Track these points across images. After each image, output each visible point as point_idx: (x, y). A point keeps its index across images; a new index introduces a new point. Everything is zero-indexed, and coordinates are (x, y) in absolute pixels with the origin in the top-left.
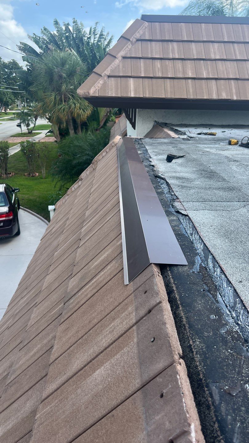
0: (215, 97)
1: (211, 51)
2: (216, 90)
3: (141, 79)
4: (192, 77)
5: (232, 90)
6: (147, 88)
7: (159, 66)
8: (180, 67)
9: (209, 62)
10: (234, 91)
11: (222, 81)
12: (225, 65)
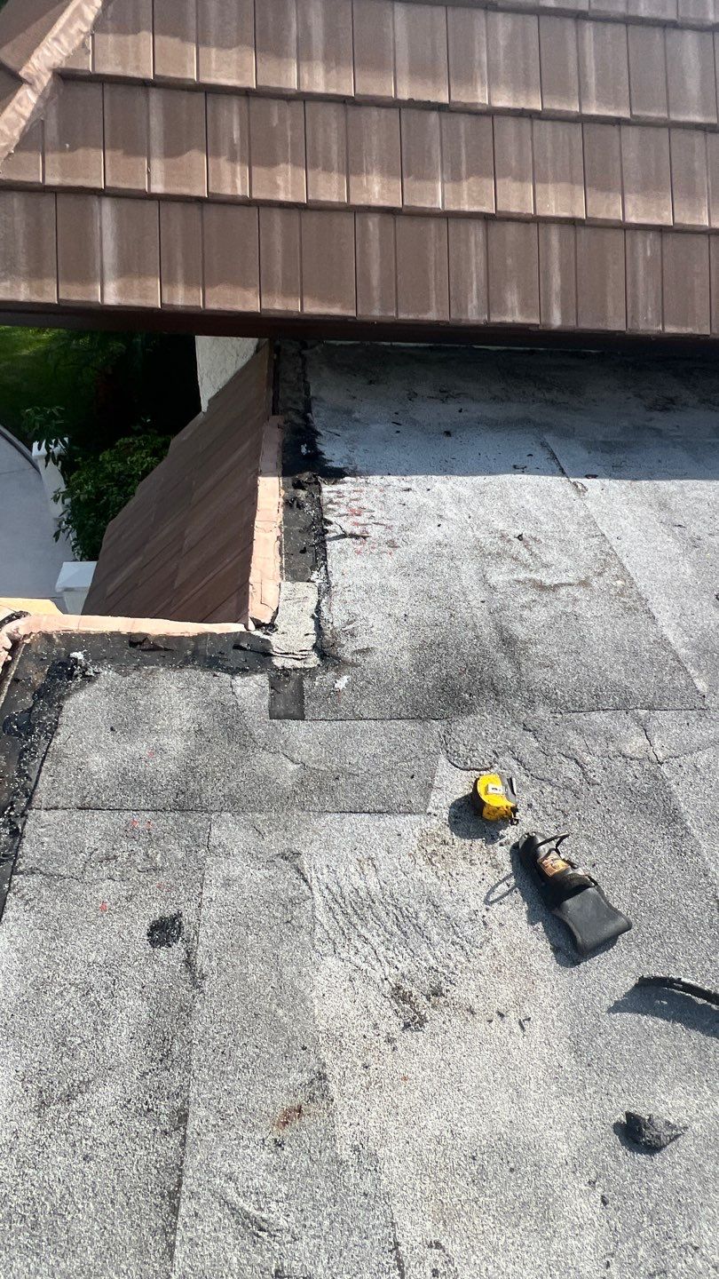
0: (473, 313)
1: (480, 62)
2: (482, 275)
3: (152, 207)
4: (381, 203)
5: (548, 278)
6: (179, 256)
7: (236, 135)
8: (335, 148)
9: (464, 123)
10: (556, 282)
11: (512, 230)
12: (532, 139)
